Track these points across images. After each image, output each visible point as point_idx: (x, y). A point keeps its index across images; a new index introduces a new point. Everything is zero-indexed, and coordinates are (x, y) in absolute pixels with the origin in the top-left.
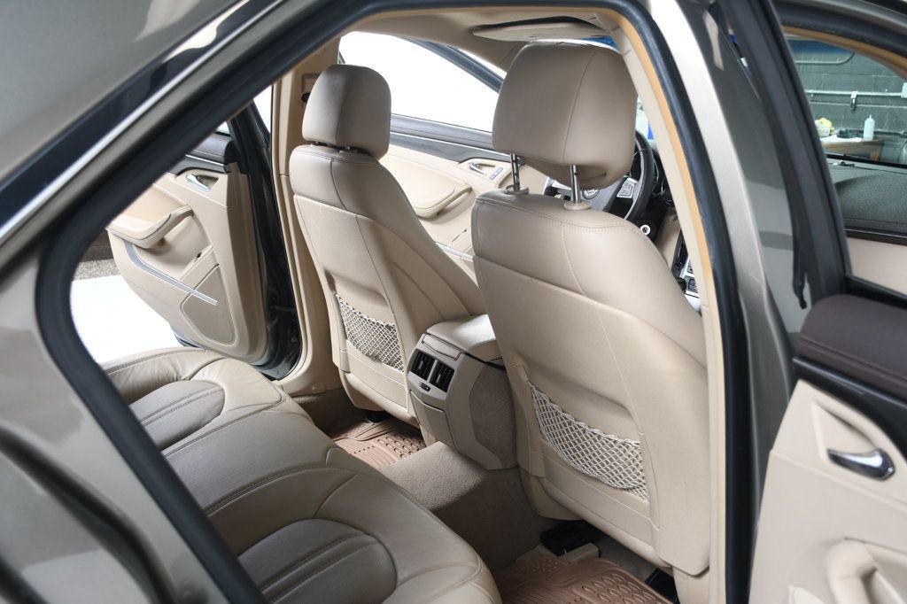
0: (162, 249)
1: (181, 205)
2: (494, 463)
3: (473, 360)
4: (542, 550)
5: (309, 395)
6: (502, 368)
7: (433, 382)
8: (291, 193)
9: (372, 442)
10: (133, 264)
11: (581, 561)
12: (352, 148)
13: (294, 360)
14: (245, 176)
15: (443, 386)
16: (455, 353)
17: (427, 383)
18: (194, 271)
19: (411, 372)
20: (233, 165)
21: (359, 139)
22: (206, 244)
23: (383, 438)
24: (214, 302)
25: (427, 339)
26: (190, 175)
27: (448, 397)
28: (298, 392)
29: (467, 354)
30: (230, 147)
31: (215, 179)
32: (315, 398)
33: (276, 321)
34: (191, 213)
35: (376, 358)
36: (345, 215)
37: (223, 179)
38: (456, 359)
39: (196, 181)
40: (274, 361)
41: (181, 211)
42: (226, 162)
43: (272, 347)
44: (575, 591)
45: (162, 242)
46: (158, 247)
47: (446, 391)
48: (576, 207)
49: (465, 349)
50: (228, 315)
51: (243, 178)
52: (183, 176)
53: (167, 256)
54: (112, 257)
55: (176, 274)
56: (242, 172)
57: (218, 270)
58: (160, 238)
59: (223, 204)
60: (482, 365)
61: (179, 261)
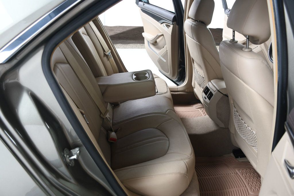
0: (156, 44)
1: (161, 32)
2: (222, 125)
3: (219, 93)
4: (232, 155)
5: (185, 92)
6: (228, 96)
7: (207, 97)
8: (185, 33)
9: (199, 109)
10: (148, 47)
11: (242, 162)
12: (200, 21)
13: (184, 81)
14: (178, 26)
15: (209, 98)
16: (215, 89)
17: (206, 97)
18: (163, 51)
19: (203, 92)
20: (175, 23)
21: (202, 18)
22: (165, 44)
23: (202, 109)
24: (165, 61)
25: (210, 83)
26: (164, 24)
27: (210, 102)
28: (182, 90)
29: (218, 91)
30: (175, 17)
31: (170, 26)
32: (186, 93)
33: (181, 69)
34: (163, 35)
35: (200, 85)
36: (194, 42)
37: (172, 26)
38: (215, 91)
39: (166, 26)
40: (179, 80)
41: (160, 34)
42: (173, 22)
43: (179, 76)
44: (236, 170)
45: (156, 42)
46: (155, 43)
47: (210, 100)
48: (246, 50)
49: (218, 89)
50: (168, 65)
51: (177, 26)
52: (163, 24)
53: (156, 46)
54: (144, 44)
55: (157, 51)
56: (177, 25)
57: (167, 52)
58: (155, 41)
59: (171, 34)
60: (223, 95)
61: (159, 48)
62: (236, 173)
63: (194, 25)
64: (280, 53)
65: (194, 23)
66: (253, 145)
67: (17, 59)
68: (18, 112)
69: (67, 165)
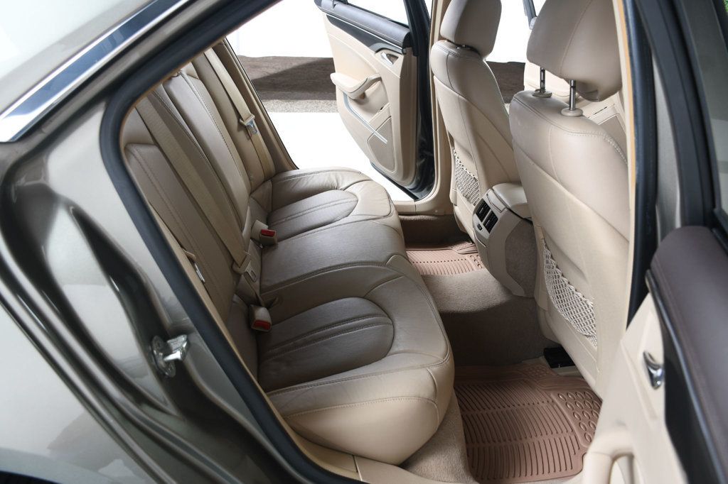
0: (363, 100)
1: (375, 73)
2: (520, 292)
3: (512, 214)
4: (543, 360)
5: (430, 215)
6: (531, 223)
7: (484, 225)
8: (433, 75)
9: (467, 257)
10: (346, 107)
11: (566, 376)
12: (467, 46)
13: (430, 189)
14: (416, 57)
15: (489, 228)
16: (502, 207)
17: (482, 224)
18: (381, 116)
19: (475, 215)
20: (408, 50)
21: (471, 40)
22: (386, 102)
23: (475, 255)
24: (385, 141)
25: (490, 192)
26: (384, 53)
27: (490, 237)
28: (426, 212)
29: (510, 210)
30: (408, 36)
31: (397, 58)
32: (436, 218)
33: (423, 160)
34: (380, 79)
35: (468, 198)
36: (453, 94)
37: (401, 58)
38: (501, 212)
39: (387, 59)
40: (419, 187)
41: (374, 77)
42: (404, 47)
43: (419, 178)
44: (552, 396)
45: (364, 96)
46: (361, 99)
47: (489, 232)
48: (570, 114)
49: (510, 206)
50: (393, 151)
51: (414, 58)
52: (379, 53)
53: (364, 106)
54: (335, 99)
55: (367, 118)
56: (414, 55)
57: (390, 120)
58: (361, 93)
59: (398, 76)
60: (519, 220)
61: (371, 110)
62: (550, 401)
63: (454, 55)
64: (640, 120)
65: (453, 51)
66: (588, 334)
67: (42, 132)
68: (46, 253)
69: (160, 374)
